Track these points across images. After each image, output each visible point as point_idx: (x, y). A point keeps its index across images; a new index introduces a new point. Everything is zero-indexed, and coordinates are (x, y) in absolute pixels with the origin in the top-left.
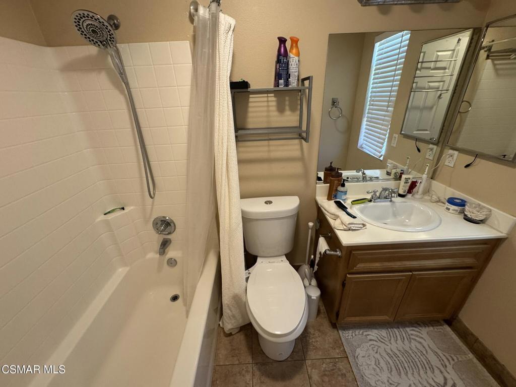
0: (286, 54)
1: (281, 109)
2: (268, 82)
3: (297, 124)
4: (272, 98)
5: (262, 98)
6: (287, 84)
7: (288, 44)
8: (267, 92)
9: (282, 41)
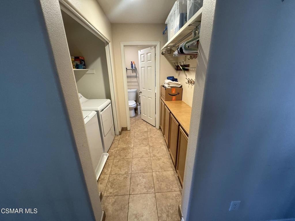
0: (132, 64)
1: (133, 72)
2: (130, 68)
3: (135, 75)
4: (131, 70)
5: (130, 70)
6: (133, 68)
7: (133, 63)
8: (130, 69)
9: (132, 62)
